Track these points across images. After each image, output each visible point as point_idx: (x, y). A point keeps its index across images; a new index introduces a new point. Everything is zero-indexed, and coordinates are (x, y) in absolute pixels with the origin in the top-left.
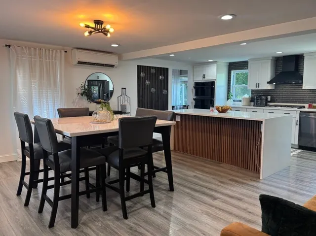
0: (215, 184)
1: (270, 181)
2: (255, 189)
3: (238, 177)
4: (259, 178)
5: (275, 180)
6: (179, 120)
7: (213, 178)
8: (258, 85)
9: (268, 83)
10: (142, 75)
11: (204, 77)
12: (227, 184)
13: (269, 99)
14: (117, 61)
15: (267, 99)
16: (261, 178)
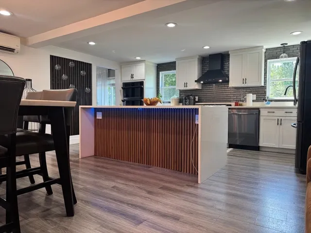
0: (141, 196)
1: (210, 185)
2: (194, 199)
3: (171, 182)
4: (197, 182)
5: (216, 183)
6: (101, 118)
7: (139, 188)
8: (186, 85)
9: (196, 81)
10: (57, 67)
11: (132, 77)
12: (157, 194)
13: (197, 100)
14: (19, 44)
15: (195, 99)
16: (199, 182)
